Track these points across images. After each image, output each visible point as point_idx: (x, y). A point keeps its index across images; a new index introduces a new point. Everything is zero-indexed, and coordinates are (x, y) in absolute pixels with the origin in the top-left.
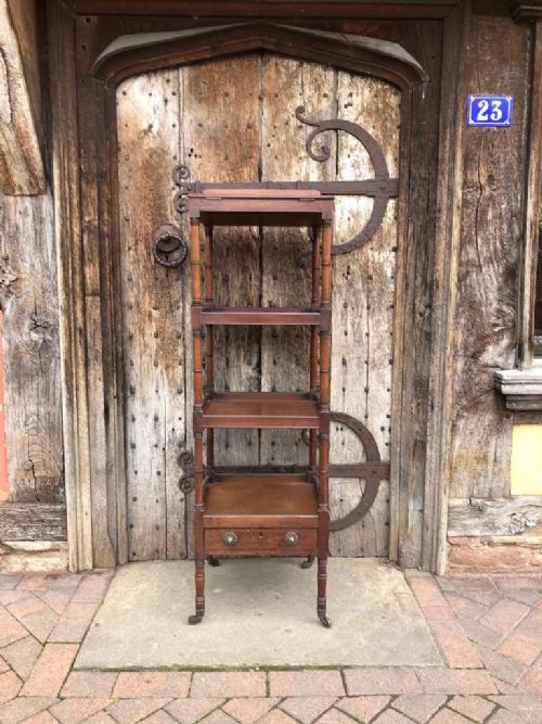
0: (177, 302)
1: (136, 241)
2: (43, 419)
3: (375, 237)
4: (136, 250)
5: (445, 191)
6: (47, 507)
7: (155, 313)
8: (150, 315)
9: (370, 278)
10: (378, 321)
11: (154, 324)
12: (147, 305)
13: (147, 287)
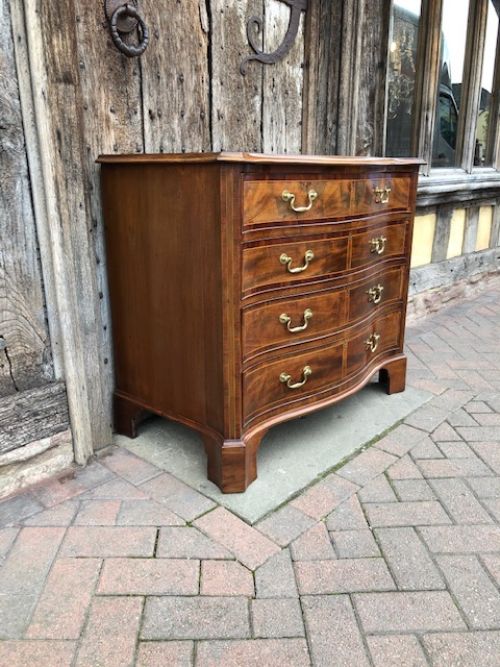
0: (134, 104)
1: (87, 9)
2: (12, 272)
3: (290, 51)
4: (86, 22)
5: (350, 11)
6: (40, 393)
7: (112, 117)
8: (108, 120)
9: (287, 93)
10: (292, 138)
11: (113, 133)
12: (104, 106)
13: (102, 80)
